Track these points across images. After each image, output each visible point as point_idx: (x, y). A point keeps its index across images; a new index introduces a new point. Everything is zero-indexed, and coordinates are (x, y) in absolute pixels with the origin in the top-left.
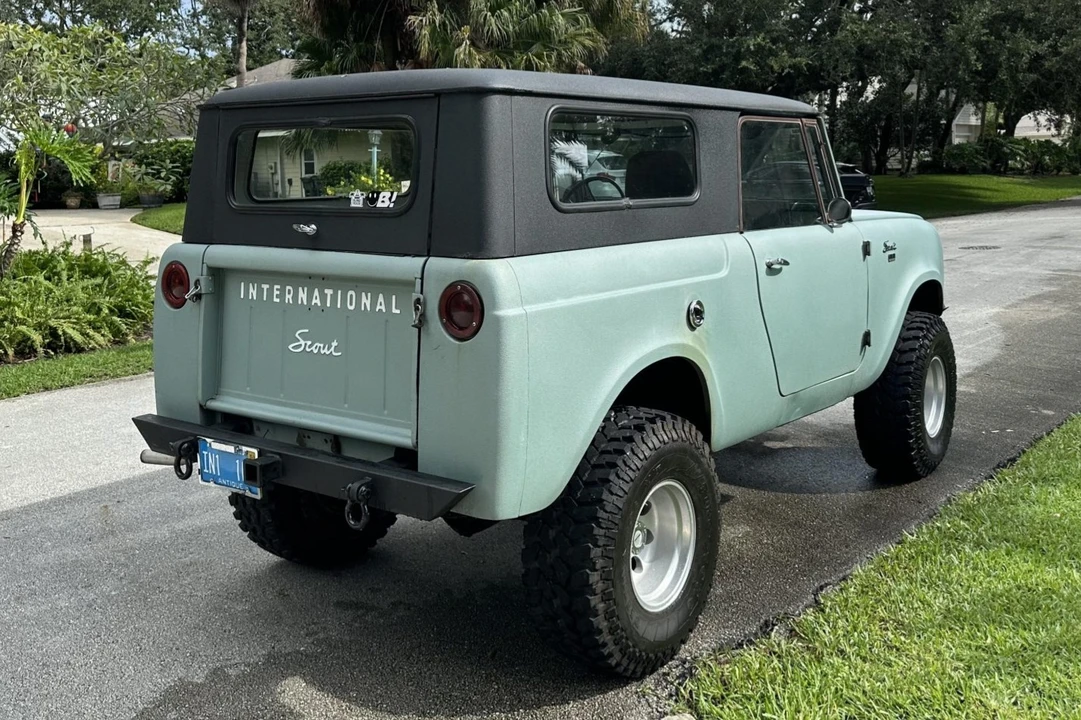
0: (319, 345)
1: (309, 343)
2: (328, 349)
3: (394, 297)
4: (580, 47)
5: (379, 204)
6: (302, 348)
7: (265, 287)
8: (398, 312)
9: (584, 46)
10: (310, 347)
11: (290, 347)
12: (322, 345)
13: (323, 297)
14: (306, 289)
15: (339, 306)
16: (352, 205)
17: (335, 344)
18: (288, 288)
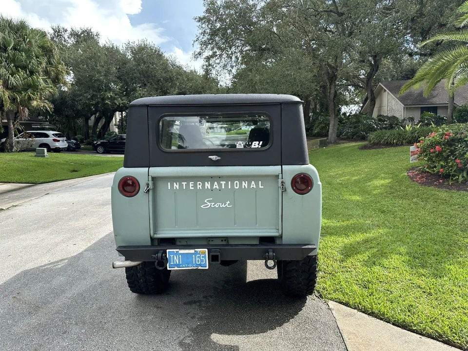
0: (219, 204)
1: (213, 204)
2: (224, 205)
3: (260, 182)
4: (48, 92)
5: (253, 146)
6: (209, 206)
7: (184, 183)
8: (263, 187)
9: (50, 92)
10: (213, 205)
11: (202, 206)
12: (221, 204)
13: (220, 185)
14: (209, 183)
15: (230, 188)
16: (237, 147)
17: (228, 202)
18: (198, 183)
